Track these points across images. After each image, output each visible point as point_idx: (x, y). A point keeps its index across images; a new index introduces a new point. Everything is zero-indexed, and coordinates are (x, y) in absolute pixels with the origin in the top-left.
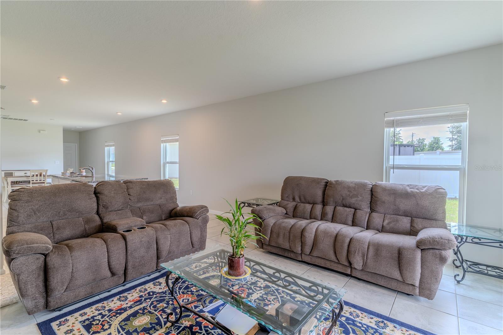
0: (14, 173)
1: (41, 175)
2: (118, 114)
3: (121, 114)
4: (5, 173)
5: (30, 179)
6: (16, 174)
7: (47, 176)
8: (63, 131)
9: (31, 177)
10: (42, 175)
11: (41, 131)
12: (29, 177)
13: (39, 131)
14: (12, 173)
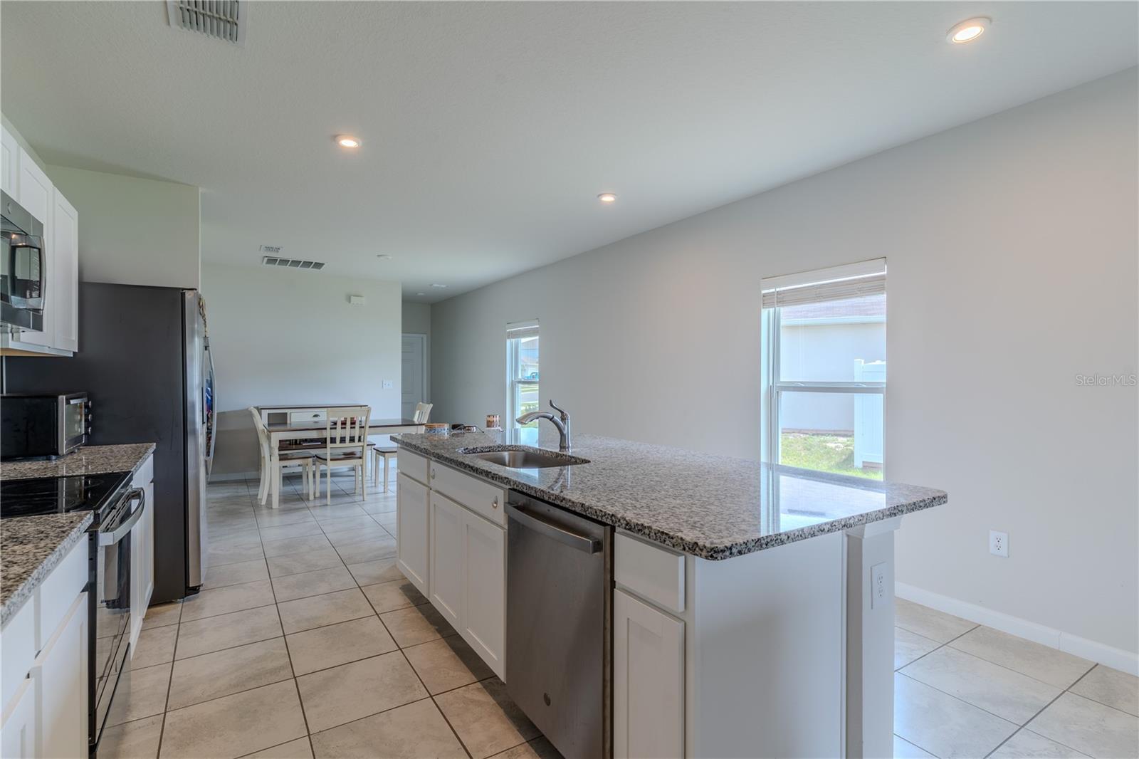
0: (291, 413)
1: (353, 423)
4: (269, 414)
5: (328, 434)
6: (296, 418)
7: (370, 427)
9: (328, 429)
10: (357, 425)
11: (352, 298)
12: (324, 431)
13: (348, 299)
14: (286, 413)
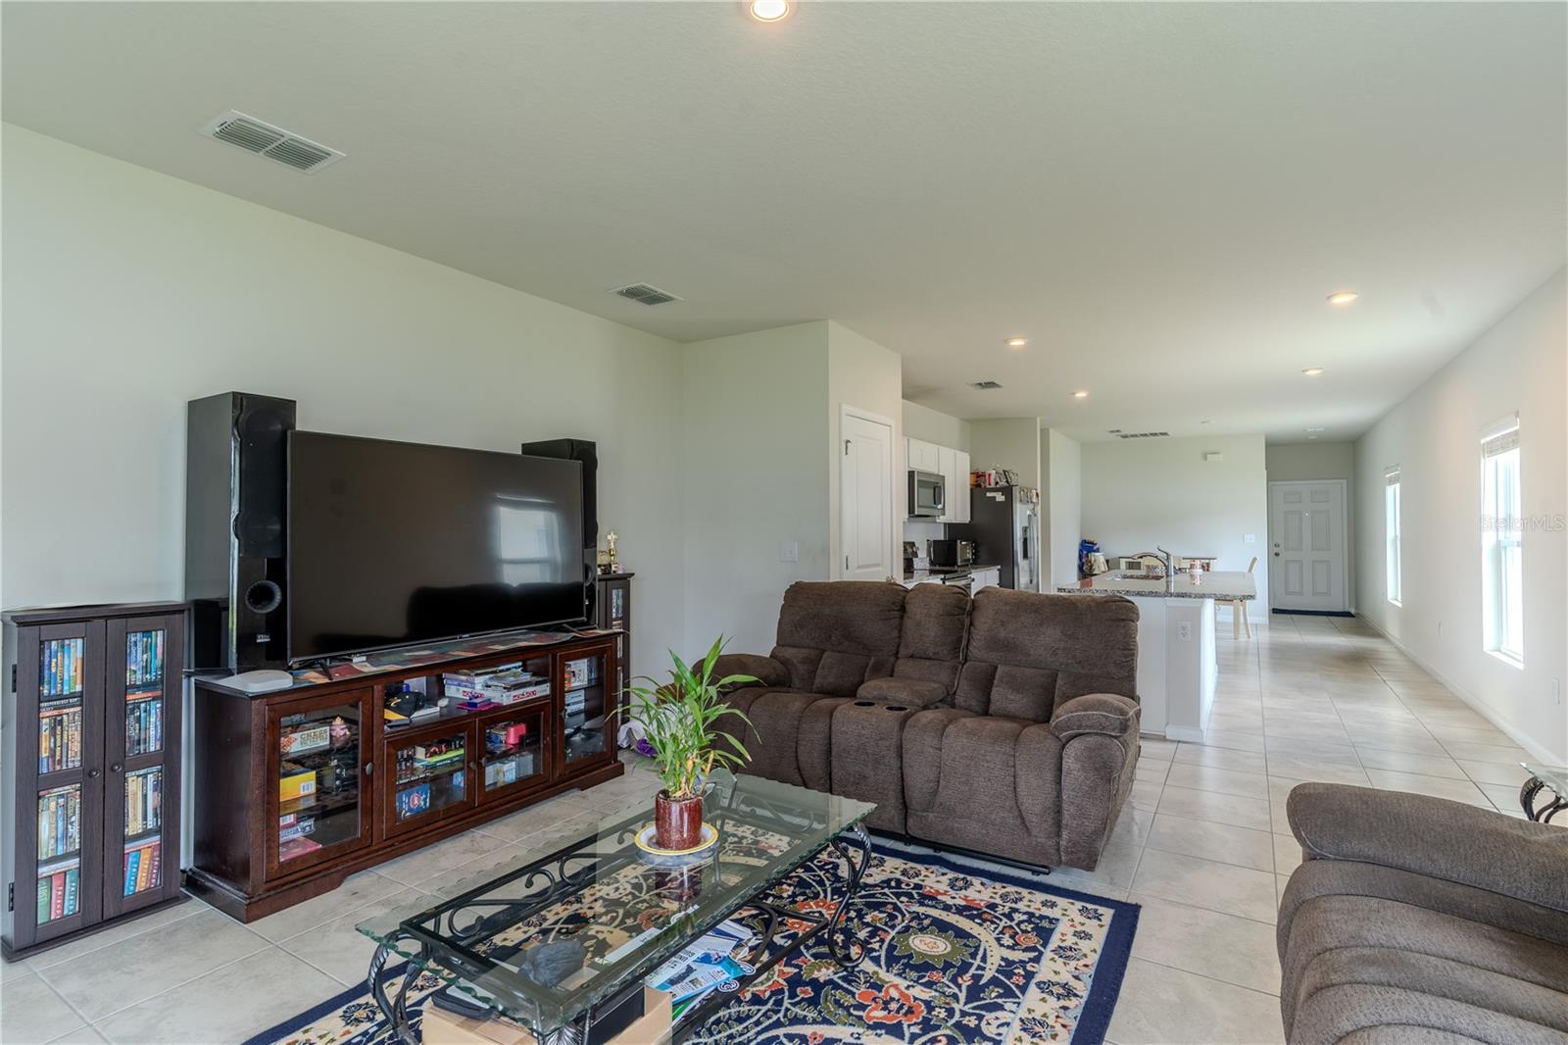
2: (1307, 373)
3: (1318, 372)
8: (1266, 446)
11: (1209, 456)
13: (1205, 458)
